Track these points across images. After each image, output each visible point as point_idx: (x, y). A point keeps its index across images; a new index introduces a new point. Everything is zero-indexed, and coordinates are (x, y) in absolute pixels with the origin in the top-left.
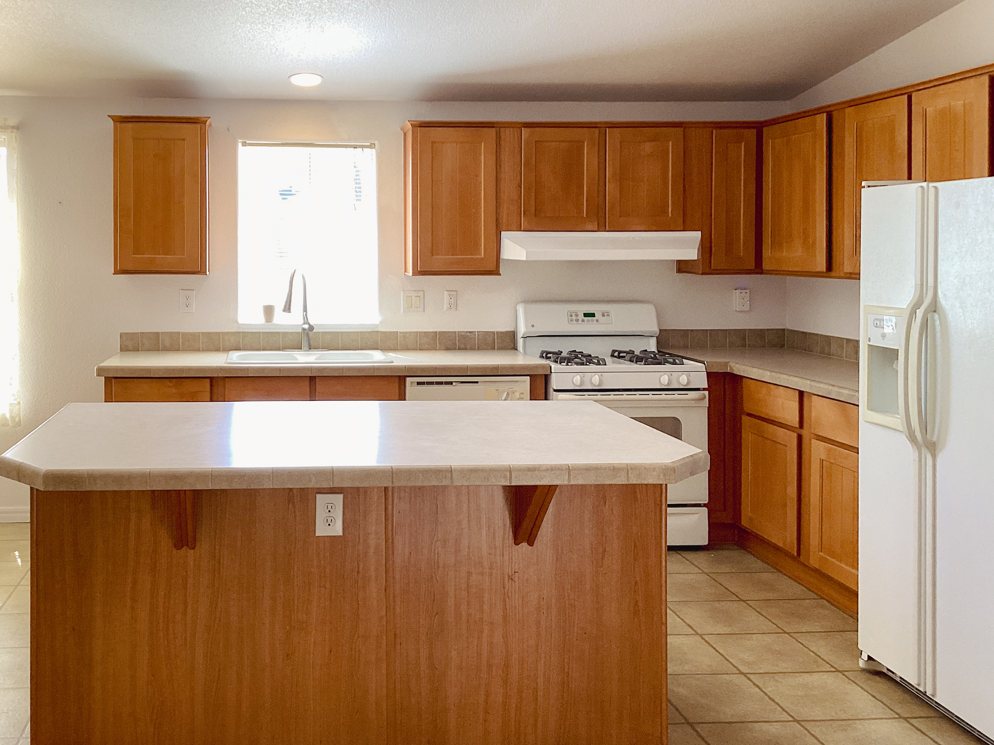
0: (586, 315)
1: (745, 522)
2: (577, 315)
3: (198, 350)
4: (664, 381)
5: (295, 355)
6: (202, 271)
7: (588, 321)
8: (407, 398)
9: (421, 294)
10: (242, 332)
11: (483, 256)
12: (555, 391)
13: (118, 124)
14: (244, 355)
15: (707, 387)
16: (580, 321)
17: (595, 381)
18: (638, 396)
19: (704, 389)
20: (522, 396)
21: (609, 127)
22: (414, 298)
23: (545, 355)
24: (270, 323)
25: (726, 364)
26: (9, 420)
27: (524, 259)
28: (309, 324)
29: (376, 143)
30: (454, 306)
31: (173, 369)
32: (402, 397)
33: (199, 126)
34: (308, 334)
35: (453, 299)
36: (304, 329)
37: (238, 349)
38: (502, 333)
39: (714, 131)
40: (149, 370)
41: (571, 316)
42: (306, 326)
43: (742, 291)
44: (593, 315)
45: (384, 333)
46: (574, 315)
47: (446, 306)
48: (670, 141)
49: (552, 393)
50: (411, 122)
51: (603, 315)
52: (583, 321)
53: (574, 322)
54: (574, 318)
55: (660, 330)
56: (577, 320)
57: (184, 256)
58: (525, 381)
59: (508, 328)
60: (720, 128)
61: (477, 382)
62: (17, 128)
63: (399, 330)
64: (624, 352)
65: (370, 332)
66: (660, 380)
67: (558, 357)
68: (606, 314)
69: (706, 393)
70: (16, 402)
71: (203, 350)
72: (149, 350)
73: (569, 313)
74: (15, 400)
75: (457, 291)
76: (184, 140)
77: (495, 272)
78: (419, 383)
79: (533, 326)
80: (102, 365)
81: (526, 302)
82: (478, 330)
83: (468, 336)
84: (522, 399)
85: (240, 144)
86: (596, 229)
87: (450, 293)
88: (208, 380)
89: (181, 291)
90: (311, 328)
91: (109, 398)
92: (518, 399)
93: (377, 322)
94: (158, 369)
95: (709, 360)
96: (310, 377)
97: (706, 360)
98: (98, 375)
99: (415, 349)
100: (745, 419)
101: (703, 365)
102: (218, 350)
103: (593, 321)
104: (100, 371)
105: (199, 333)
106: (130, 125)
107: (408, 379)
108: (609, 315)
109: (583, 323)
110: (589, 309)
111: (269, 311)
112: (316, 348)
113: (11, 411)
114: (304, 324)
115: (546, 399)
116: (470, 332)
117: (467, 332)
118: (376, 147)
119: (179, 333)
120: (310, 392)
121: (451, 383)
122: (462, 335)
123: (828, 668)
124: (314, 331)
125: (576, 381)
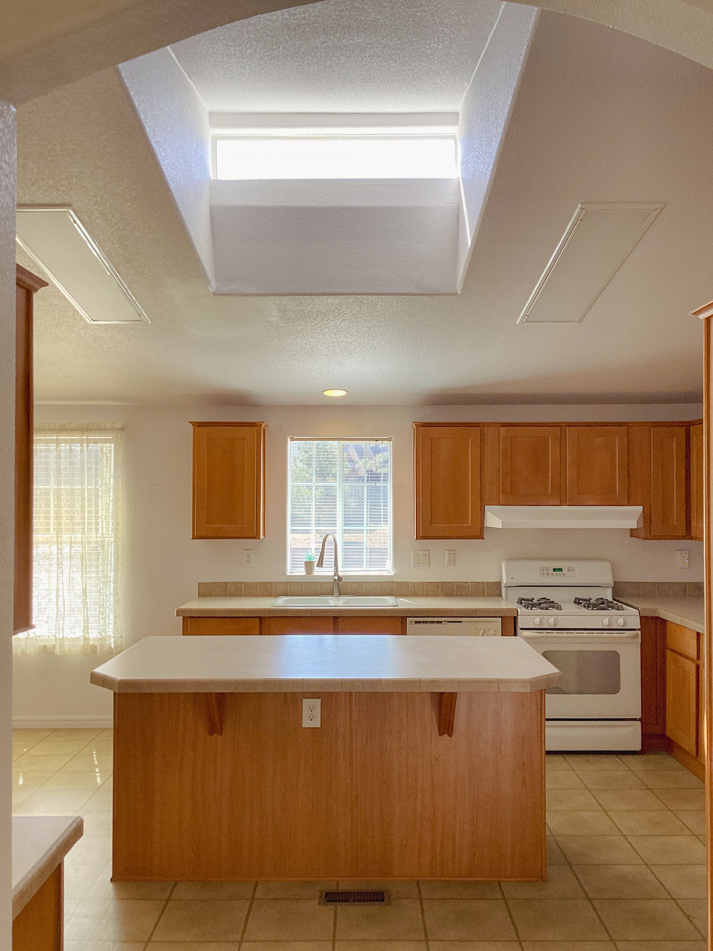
0: (554, 570)
1: (668, 734)
2: (547, 570)
3: (255, 596)
4: (605, 623)
5: (328, 600)
6: (256, 536)
7: (556, 574)
8: (407, 634)
9: (427, 553)
10: (290, 582)
11: (470, 524)
12: (522, 629)
13: (196, 428)
14: (289, 600)
15: (640, 628)
16: (550, 575)
17: (550, 622)
18: (585, 634)
19: (639, 630)
20: (495, 632)
21: (568, 426)
22: (421, 556)
23: (520, 601)
24: (310, 575)
25: (656, 610)
26: (114, 649)
27: (501, 527)
28: (338, 576)
29: (393, 436)
30: (452, 562)
31: (232, 611)
32: (404, 632)
33: (255, 429)
34: (338, 584)
35: (451, 556)
36: (335, 580)
37: (286, 595)
38: (490, 583)
39: (652, 429)
40: (215, 611)
41: (543, 571)
42: (336, 578)
43: (681, 552)
44: (561, 570)
45: (398, 583)
46: (545, 569)
47: (446, 562)
48: (616, 437)
49: (519, 631)
50: (416, 423)
51: (569, 570)
52: (552, 574)
53: (546, 575)
54: (545, 572)
55: (615, 582)
56: (548, 574)
57: (243, 526)
58: (497, 621)
59: (493, 579)
60: (657, 426)
61: (461, 622)
62: (122, 429)
63: (410, 581)
64: (582, 599)
65: (387, 582)
66: (602, 622)
67: (529, 603)
68: (571, 569)
69: (639, 632)
70: (119, 636)
71: (260, 596)
72: (218, 596)
73: (541, 569)
74: (119, 634)
75: (454, 551)
76: (245, 439)
77: (480, 536)
78: (416, 622)
79: (512, 578)
80: (181, 607)
81: (508, 559)
82: (472, 581)
83: (463, 586)
84: (495, 635)
85: (289, 439)
86: (558, 504)
87: (449, 552)
88: (258, 619)
89: (244, 551)
90: (340, 579)
91: (186, 632)
92: (492, 635)
93: (392, 574)
94: (222, 611)
95: (642, 607)
96: (334, 617)
97: (640, 607)
98: (177, 615)
99: (422, 596)
100: (669, 653)
101: (638, 611)
102: (271, 596)
103: (560, 574)
104: (179, 612)
105: (257, 583)
106: (205, 429)
107: (408, 619)
108: (573, 570)
109: (553, 576)
110: (558, 565)
111: (309, 565)
112: (346, 594)
113: (115, 643)
114: (335, 576)
115: (515, 635)
116: (465, 582)
117: (463, 582)
118: (393, 439)
119: (242, 583)
120: (334, 628)
121: (441, 622)
122: (459, 585)
123: (688, 833)
124: (342, 581)
125: (536, 622)
